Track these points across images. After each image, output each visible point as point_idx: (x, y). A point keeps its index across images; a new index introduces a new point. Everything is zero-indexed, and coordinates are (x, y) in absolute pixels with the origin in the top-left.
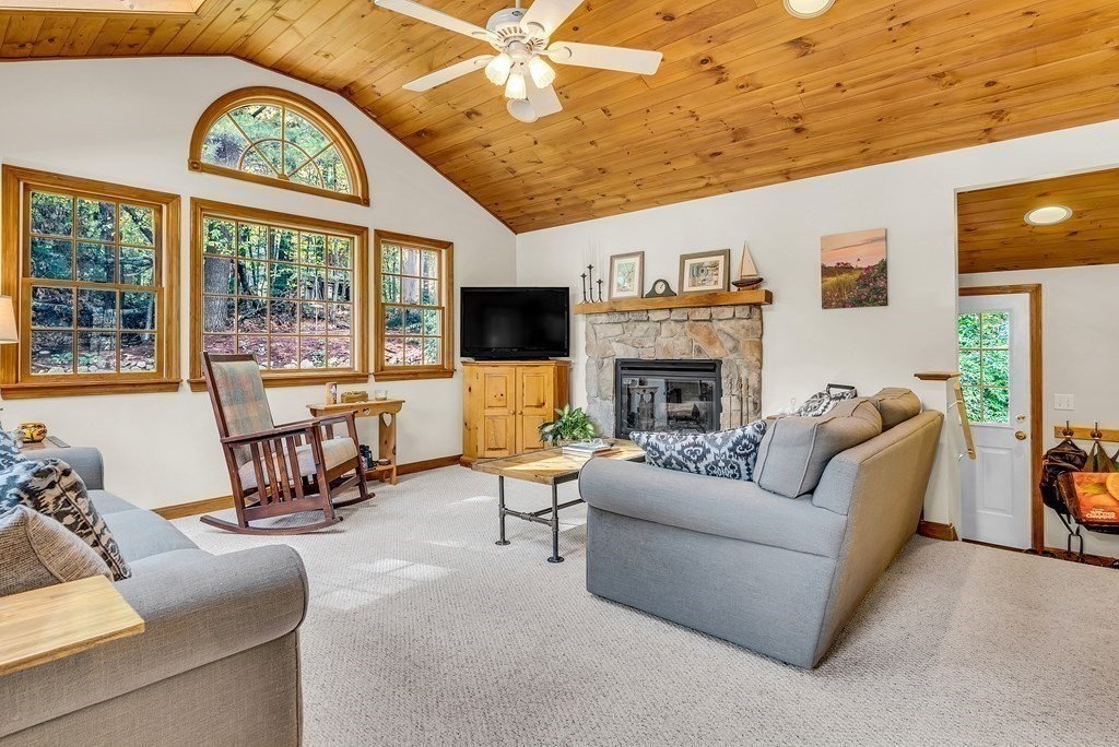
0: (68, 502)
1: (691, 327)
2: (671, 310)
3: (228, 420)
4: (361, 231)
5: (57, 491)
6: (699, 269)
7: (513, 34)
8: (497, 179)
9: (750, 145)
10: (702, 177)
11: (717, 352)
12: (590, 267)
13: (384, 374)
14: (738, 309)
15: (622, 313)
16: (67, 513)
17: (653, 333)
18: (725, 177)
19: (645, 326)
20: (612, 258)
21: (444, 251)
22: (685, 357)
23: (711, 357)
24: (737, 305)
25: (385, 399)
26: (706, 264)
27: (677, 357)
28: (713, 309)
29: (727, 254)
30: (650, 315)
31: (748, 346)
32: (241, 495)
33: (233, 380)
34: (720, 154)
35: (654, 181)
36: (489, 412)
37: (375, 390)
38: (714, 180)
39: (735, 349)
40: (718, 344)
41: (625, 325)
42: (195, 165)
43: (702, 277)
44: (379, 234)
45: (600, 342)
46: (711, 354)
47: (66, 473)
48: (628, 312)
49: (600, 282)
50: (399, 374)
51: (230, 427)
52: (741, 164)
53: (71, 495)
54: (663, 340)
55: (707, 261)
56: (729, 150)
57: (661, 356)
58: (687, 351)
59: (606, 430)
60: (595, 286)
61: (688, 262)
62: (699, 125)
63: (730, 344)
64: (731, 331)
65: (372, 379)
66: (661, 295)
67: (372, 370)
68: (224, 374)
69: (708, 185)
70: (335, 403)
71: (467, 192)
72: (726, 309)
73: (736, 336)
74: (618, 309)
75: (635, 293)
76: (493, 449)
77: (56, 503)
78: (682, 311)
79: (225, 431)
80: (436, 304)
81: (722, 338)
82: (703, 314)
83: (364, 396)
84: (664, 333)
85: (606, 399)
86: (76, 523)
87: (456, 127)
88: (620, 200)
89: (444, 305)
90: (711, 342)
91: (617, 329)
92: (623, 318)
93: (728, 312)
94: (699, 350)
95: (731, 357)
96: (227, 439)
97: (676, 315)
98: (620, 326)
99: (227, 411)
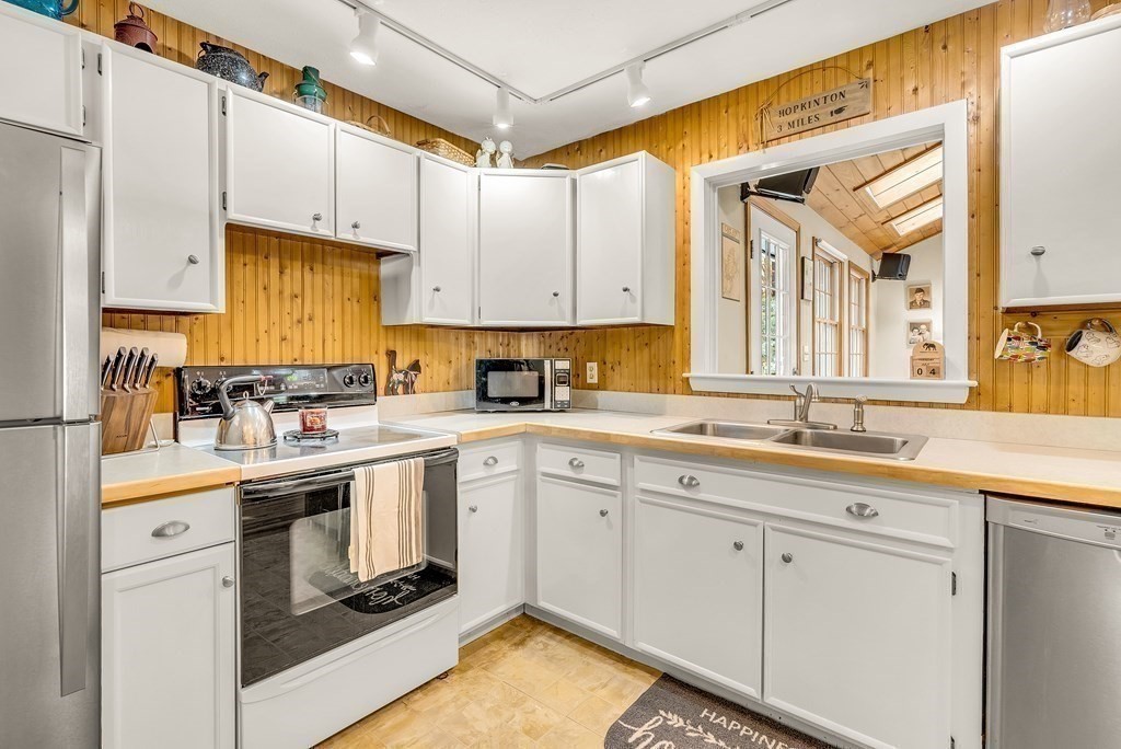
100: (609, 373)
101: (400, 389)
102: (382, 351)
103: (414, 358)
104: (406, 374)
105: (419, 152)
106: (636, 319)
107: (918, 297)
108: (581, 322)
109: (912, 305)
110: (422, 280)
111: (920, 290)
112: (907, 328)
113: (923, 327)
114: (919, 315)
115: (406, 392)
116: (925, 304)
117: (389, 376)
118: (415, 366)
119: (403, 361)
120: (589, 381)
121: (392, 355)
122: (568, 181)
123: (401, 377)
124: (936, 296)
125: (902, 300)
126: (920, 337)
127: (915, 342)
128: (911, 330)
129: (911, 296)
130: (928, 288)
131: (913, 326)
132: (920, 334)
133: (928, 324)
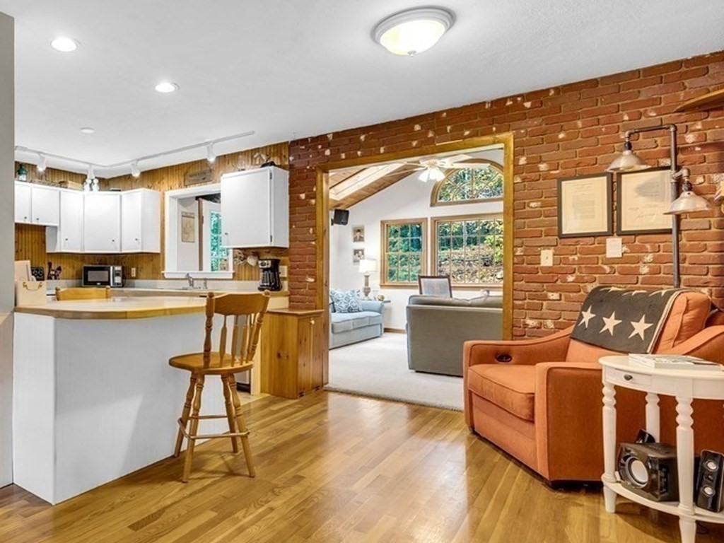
42: (433, 204)
100: (139, 272)
101: (53, 277)
102: (46, 263)
103: (59, 265)
104: (56, 272)
105: (59, 189)
106: (139, 251)
107: (358, 234)
108: (123, 252)
109: (355, 240)
110: (61, 236)
111: (359, 231)
112: (352, 253)
113: (360, 252)
114: (358, 245)
115: (56, 279)
116: (361, 239)
117: (49, 272)
118: (59, 269)
119: (54, 267)
120: (132, 276)
121: (50, 264)
122: (118, 196)
123: (54, 273)
124: (367, 235)
125: (350, 236)
126: (359, 258)
127: (356, 261)
128: (355, 254)
129: (355, 234)
130: (363, 230)
131: (356, 252)
132: (359, 256)
133: (362, 251)
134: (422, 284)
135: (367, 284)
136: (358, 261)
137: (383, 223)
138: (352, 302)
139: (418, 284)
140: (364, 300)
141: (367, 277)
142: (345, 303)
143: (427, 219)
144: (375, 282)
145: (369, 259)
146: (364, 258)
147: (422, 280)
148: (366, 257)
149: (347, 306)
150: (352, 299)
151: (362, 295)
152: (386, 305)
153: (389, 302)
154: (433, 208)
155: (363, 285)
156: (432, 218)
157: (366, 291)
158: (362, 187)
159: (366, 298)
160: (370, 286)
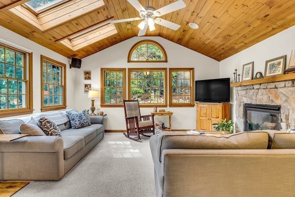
0: (46, 124)
1: (269, 91)
2: (260, 84)
3: (127, 114)
4: (165, 69)
5: (44, 122)
6: (273, 66)
7: (149, 13)
8: (203, 47)
9: (279, 7)
10: (268, 27)
11: (279, 102)
12: (236, 70)
13: (172, 105)
14: (287, 82)
15: (245, 86)
16: (45, 125)
17: (255, 93)
18: (279, 23)
19: (253, 91)
20: (244, 66)
21: (191, 71)
22: (267, 104)
23: (277, 104)
24: (286, 81)
25: (169, 112)
26: (276, 63)
27: (264, 103)
28: (276, 83)
29: (285, 57)
30: (254, 87)
31: (293, 100)
32: (128, 130)
33: (129, 106)
34: (268, 15)
35: (249, 34)
36: (201, 118)
37: (168, 109)
38: (274, 26)
39: (286, 101)
40: (280, 98)
41: (247, 90)
42: (129, 61)
43: (274, 69)
44: (170, 69)
45: (239, 97)
46: (277, 102)
47: (46, 120)
48: (247, 85)
49: (239, 75)
50: (176, 106)
51: (127, 115)
52: (283, 15)
53: (47, 123)
54: (259, 97)
55: (276, 62)
56: (272, 12)
57: (258, 103)
58: (267, 101)
59: (241, 130)
60: (238, 76)
61: (269, 64)
62: (250, 8)
63: (284, 99)
64: (285, 93)
65: (168, 106)
66: (259, 78)
67: (168, 104)
68: (127, 104)
69: (274, 29)
70: (156, 112)
71: (199, 52)
72: (281, 83)
73: (287, 95)
74: (242, 85)
75: (249, 78)
76: (203, 130)
77: (44, 124)
78: (264, 84)
79: (126, 116)
80: (190, 86)
81: (281, 95)
82: (272, 85)
83: (164, 111)
84: (260, 93)
85: (241, 118)
86: (47, 127)
87: (184, 35)
88: (242, 44)
89: (192, 86)
90: (277, 97)
91: (244, 92)
92: (245, 88)
93: (282, 84)
94: (272, 101)
95: (285, 104)
96: (126, 118)
97: (262, 86)
98: (245, 91)
99: (127, 112)
107: (87, 75)
109: (86, 78)
111: (88, 73)
113: (89, 86)
114: (88, 82)
116: (89, 78)
124: (92, 76)
125: (82, 76)
126: (88, 89)
127: (86, 91)
128: (85, 87)
129: (85, 75)
130: (90, 72)
131: (86, 86)
132: (88, 88)
133: (90, 85)
134: (126, 105)
135: (93, 105)
136: (88, 91)
137: (102, 69)
138: (84, 120)
139: (123, 105)
140: (91, 115)
141: (93, 101)
142: (79, 121)
143: (125, 69)
144: (98, 104)
145: (94, 90)
146: (91, 90)
147: (125, 102)
148: (92, 89)
149: (80, 123)
150: (84, 118)
151: (90, 112)
152: (104, 117)
153: (106, 115)
154: (129, 63)
155: (91, 106)
156: (128, 69)
157: (93, 109)
158: (90, 44)
159: (93, 114)
160: (95, 107)
